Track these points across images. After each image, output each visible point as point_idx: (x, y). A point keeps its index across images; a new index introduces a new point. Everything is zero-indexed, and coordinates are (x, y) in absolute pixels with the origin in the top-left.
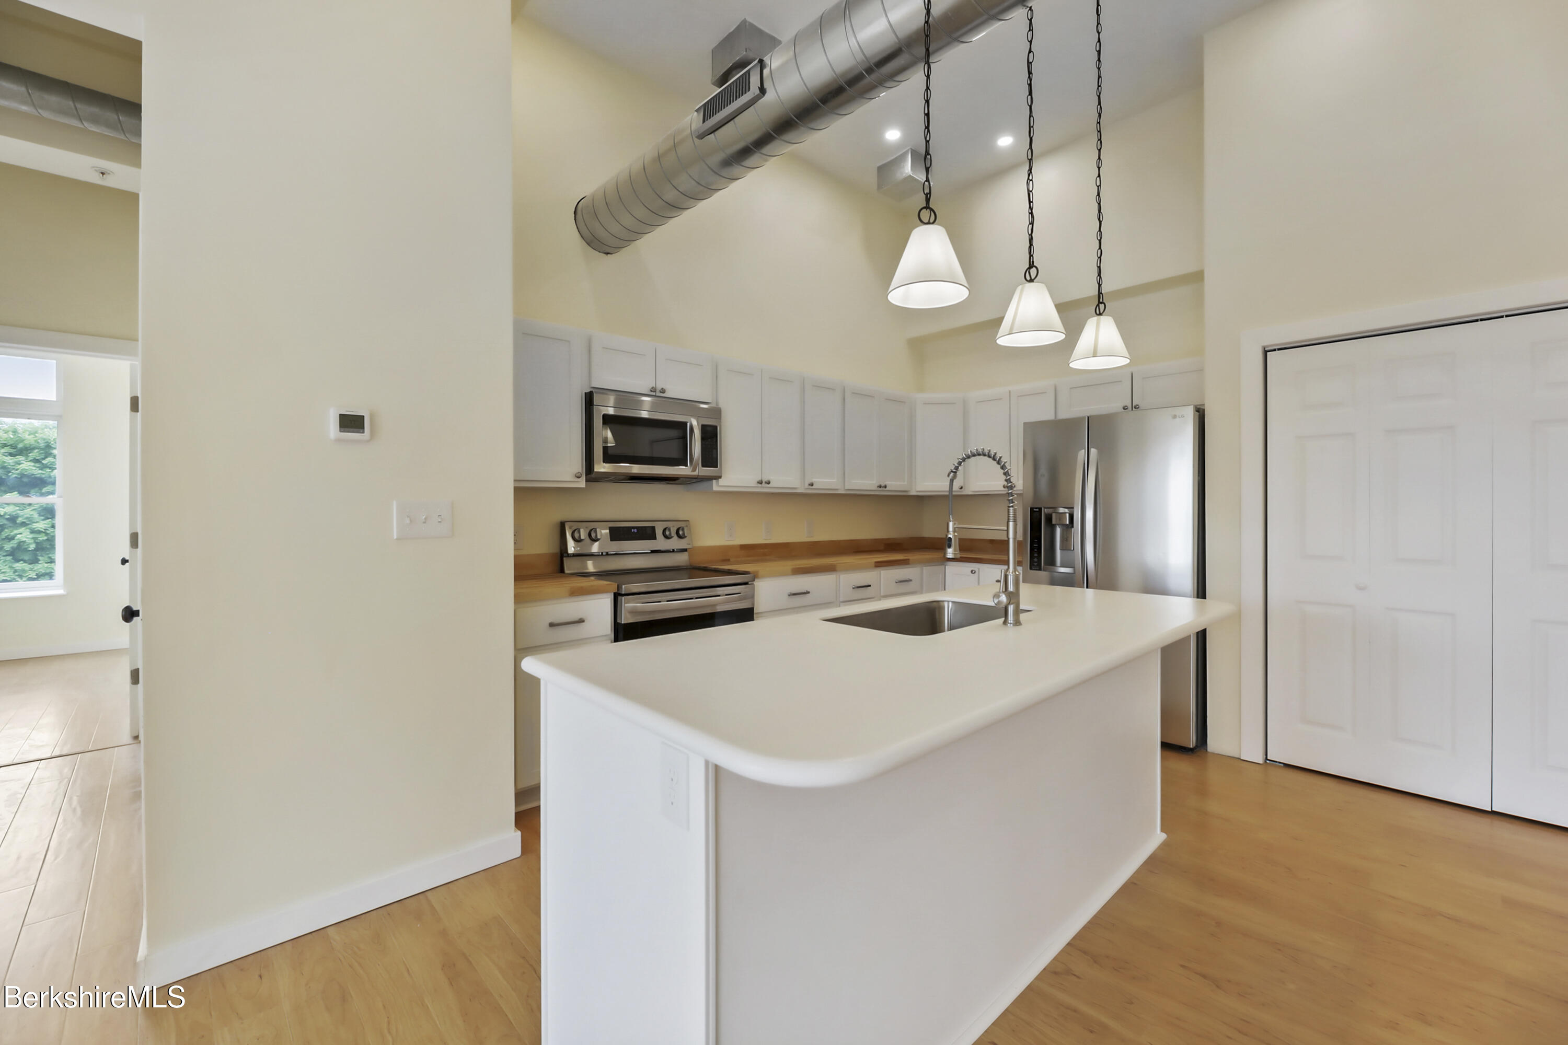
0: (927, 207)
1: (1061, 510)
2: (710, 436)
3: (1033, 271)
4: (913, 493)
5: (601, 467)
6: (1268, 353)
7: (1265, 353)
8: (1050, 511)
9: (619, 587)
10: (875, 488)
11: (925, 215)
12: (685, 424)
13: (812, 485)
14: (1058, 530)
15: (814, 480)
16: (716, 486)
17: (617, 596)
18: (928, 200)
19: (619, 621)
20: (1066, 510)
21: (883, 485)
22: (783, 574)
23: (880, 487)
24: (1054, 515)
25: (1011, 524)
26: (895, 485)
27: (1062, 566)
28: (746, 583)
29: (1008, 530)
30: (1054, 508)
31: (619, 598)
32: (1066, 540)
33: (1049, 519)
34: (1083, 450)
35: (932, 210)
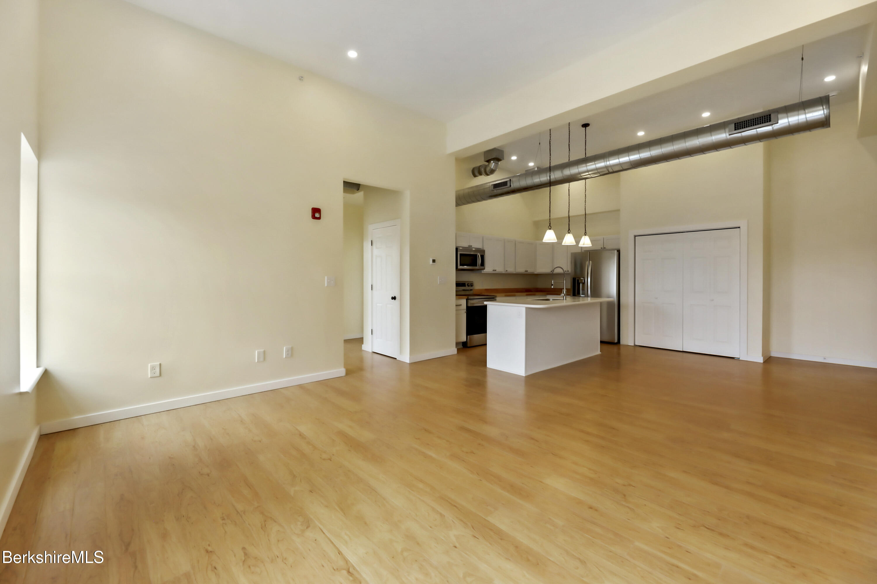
0: (550, 226)
1: (582, 278)
2: (483, 257)
3: (569, 231)
4: (536, 273)
5: (460, 267)
6: (636, 237)
7: (635, 236)
8: (578, 279)
9: (468, 298)
10: (524, 272)
11: (549, 227)
12: (477, 255)
13: (507, 271)
14: (581, 284)
15: (507, 269)
16: (483, 272)
17: (467, 300)
18: (550, 225)
19: (468, 305)
20: (583, 279)
21: (527, 270)
22: (503, 296)
23: (526, 271)
24: (580, 280)
25: (565, 281)
26: (530, 270)
27: (582, 295)
28: (494, 298)
29: (564, 282)
30: (580, 278)
31: (468, 300)
32: (583, 287)
33: (578, 280)
34: (587, 262)
35: (551, 226)
